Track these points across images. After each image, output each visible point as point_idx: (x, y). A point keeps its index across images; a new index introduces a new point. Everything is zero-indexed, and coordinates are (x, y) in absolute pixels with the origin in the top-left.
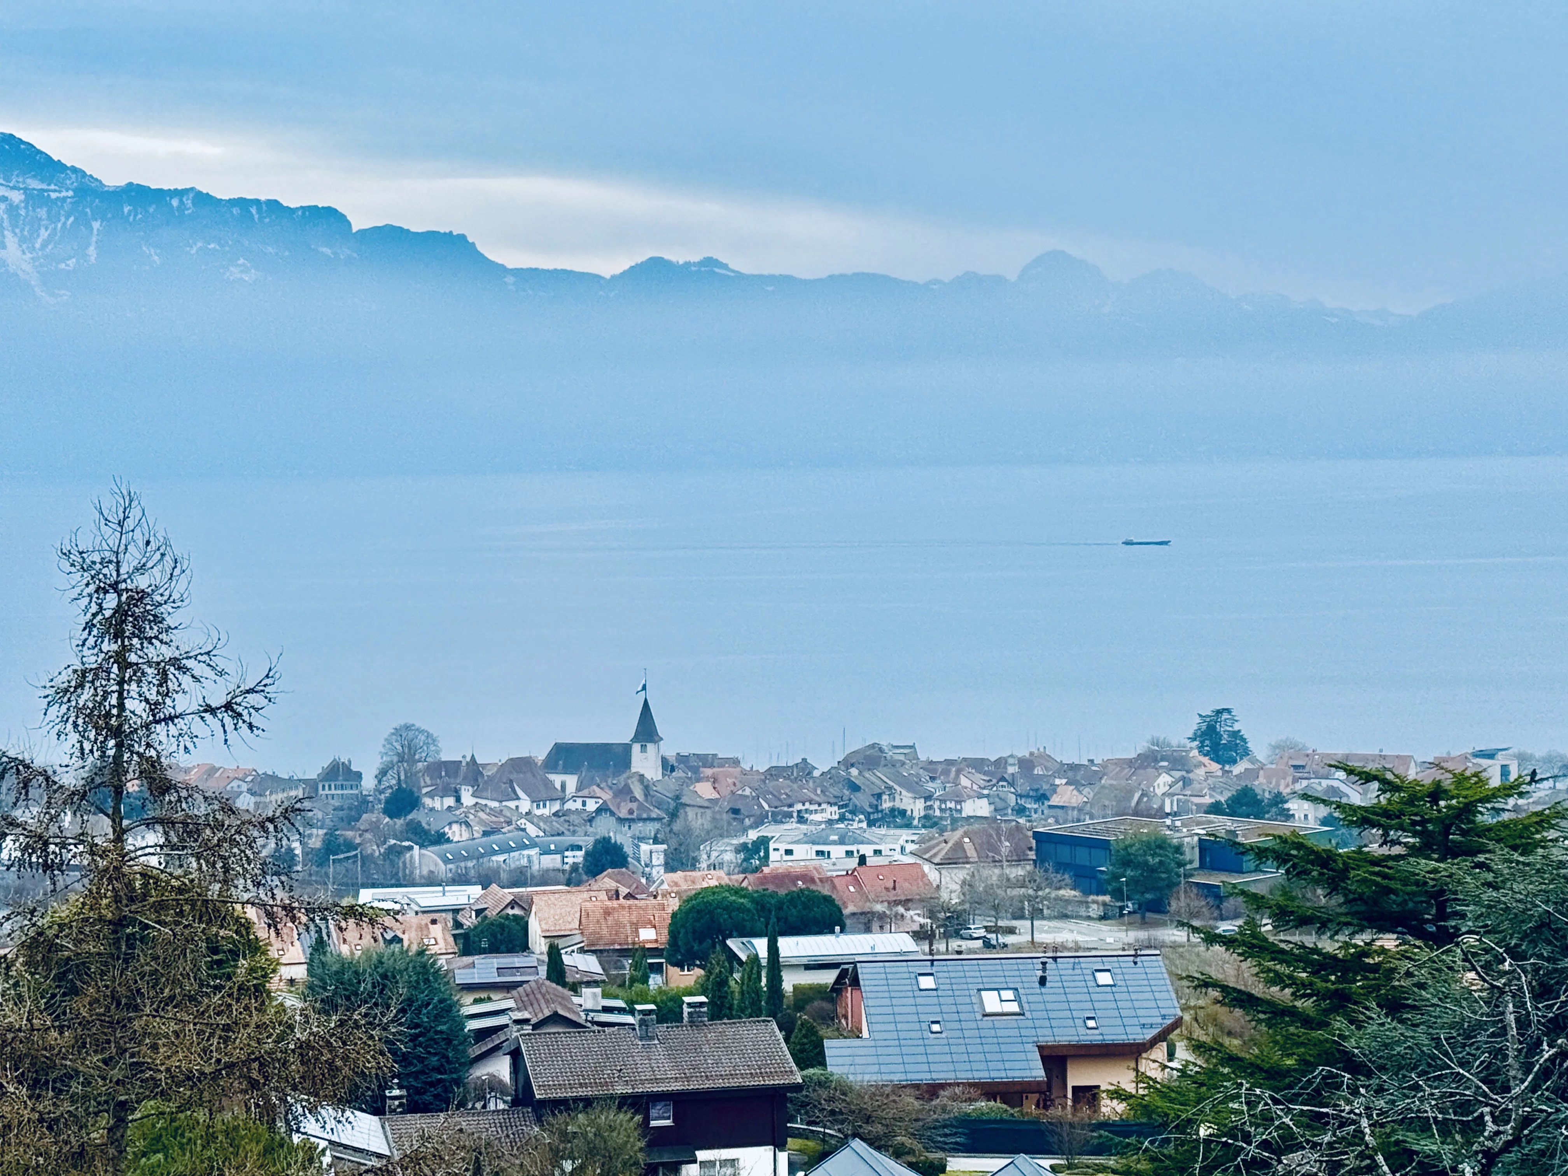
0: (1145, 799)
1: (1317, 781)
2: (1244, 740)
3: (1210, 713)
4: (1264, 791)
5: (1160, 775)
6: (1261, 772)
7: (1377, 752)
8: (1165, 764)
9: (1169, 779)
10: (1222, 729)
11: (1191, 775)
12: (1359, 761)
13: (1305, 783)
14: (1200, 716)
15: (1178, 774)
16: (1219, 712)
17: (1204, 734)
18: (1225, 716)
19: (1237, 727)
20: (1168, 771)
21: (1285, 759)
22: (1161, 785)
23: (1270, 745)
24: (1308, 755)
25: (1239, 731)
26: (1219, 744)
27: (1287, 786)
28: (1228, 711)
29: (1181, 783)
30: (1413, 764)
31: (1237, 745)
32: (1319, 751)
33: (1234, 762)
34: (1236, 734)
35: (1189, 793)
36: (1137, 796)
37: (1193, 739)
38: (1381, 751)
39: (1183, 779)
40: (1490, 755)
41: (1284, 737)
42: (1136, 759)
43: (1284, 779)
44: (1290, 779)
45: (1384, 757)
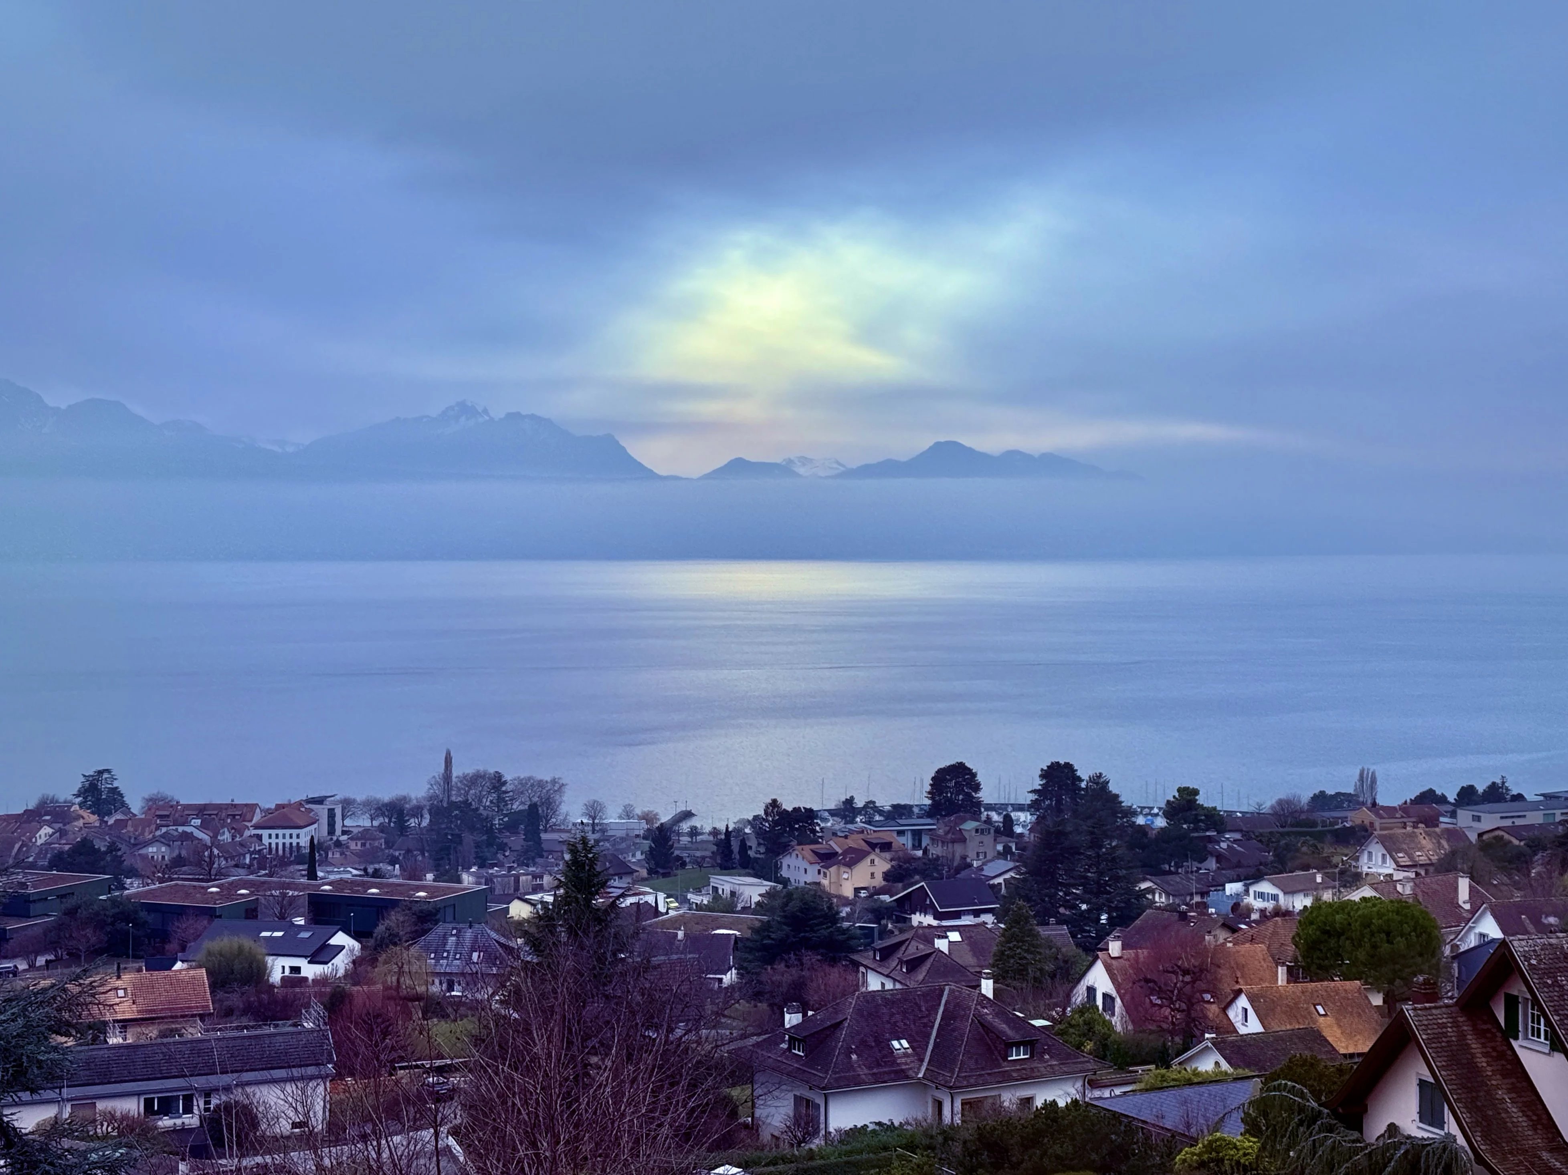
0: (24, 849)
1: (174, 828)
2: (121, 795)
3: (92, 774)
4: (130, 838)
5: (41, 827)
6: (130, 822)
7: (229, 802)
8: (48, 818)
9: (49, 830)
10: (104, 786)
11: (67, 827)
12: (214, 810)
13: (164, 830)
14: (84, 776)
15: (57, 826)
16: (100, 773)
17: (86, 791)
18: (106, 775)
19: (116, 784)
20: (49, 824)
21: (153, 811)
22: (43, 836)
23: (144, 798)
24: (172, 807)
25: (117, 788)
26: (100, 799)
27: (151, 833)
28: (108, 771)
29: (58, 834)
30: (258, 810)
31: (115, 799)
32: (181, 803)
33: (110, 814)
34: (115, 791)
35: (64, 842)
36: (17, 846)
37: (78, 796)
38: (233, 801)
39: (60, 830)
40: (320, 801)
41: (155, 792)
42: (23, 814)
43: (149, 826)
44: (153, 827)
45: (235, 806)
